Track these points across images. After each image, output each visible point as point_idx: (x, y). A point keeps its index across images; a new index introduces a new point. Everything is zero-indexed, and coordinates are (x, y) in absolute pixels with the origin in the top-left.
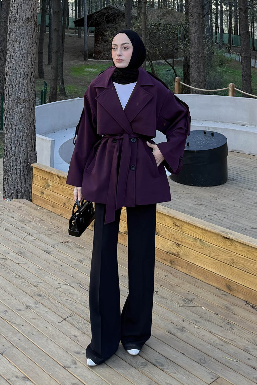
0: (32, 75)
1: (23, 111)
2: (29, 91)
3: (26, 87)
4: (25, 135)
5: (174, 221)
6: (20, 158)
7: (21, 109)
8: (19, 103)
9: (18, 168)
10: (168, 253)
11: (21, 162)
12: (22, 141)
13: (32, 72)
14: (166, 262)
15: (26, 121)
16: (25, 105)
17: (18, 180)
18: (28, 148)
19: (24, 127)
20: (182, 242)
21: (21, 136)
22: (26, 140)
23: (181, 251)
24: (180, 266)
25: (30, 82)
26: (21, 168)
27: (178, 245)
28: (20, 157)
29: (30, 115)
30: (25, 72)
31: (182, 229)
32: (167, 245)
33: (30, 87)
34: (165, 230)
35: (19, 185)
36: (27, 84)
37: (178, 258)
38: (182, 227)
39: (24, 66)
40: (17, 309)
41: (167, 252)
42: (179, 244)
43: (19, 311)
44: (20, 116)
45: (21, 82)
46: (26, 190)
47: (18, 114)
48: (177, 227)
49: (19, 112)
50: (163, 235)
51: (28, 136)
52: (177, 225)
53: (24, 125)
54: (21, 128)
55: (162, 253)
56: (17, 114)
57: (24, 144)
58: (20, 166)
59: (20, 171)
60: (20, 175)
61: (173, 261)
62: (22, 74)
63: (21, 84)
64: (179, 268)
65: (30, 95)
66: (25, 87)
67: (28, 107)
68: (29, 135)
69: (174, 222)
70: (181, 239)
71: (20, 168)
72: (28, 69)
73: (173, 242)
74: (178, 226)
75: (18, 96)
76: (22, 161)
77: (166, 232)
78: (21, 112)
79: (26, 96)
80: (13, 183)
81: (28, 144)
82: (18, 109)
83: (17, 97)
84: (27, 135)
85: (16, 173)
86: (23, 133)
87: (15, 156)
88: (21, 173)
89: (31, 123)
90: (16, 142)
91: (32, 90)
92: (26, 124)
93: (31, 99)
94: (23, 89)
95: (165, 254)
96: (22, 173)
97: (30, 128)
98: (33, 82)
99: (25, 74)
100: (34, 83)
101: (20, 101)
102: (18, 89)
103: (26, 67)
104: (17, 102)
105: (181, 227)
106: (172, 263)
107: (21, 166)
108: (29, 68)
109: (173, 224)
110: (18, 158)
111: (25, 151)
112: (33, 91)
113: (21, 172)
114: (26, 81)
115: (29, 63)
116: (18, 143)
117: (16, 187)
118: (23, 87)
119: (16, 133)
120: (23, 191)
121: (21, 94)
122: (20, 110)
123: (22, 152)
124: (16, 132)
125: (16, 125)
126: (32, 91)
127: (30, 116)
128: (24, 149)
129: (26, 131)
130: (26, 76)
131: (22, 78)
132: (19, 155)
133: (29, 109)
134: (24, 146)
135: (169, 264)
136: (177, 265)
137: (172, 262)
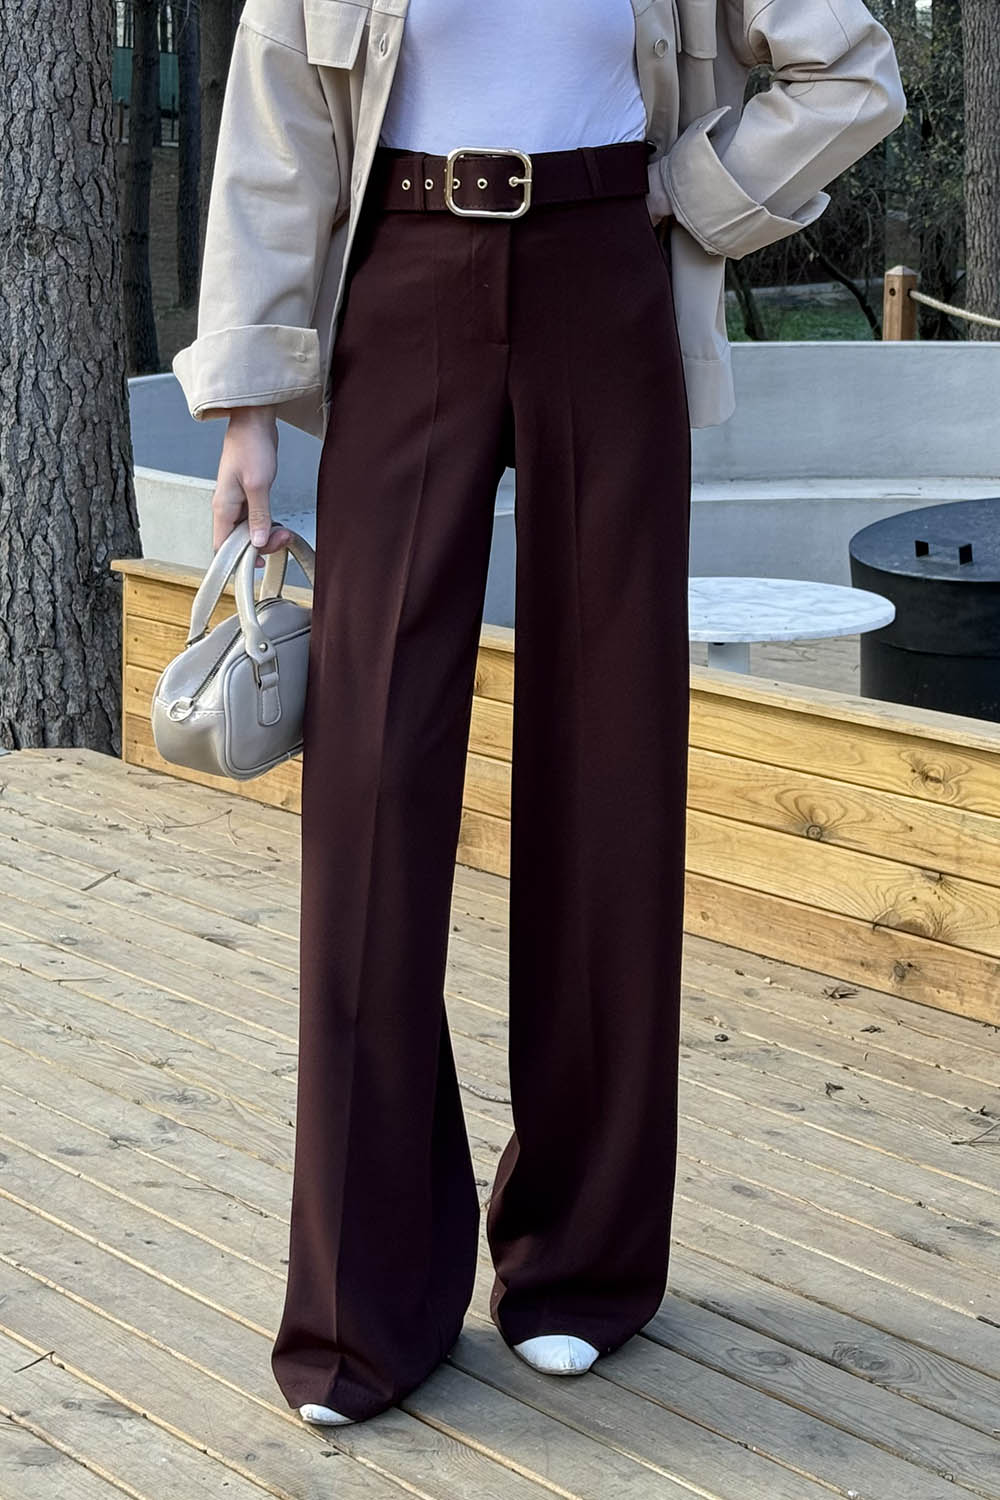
0: (95, 100)
1: (56, 292)
2: (86, 190)
3: (65, 166)
4: (73, 417)
5: (918, 756)
6: (49, 539)
7: (43, 280)
8: (34, 250)
9: (40, 586)
10: (882, 929)
11: (57, 559)
12: (60, 450)
13: (97, 82)
14: (868, 975)
15: (75, 348)
16: (66, 264)
17: (42, 653)
18: (91, 488)
19: (63, 376)
20: (959, 860)
21: (52, 423)
22: (77, 445)
23: (954, 910)
24: (946, 988)
25: (89, 140)
26: (58, 592)
27: (940, 877)
28: (50, 533)
29: (95, 316)
30: (56, 81)
31: (963, 792)
32: (878, 887)
33: (87, 164)
34: (863, 807)
35: (47, 679)
36: (72, 145)
37: (937, 944)
38: (962, 784)
39: (48, 49)
40: (59, 1151)
41: (876, 924)
42: (941, 873)
43: (70, 1157)
44: (42, 322)
45: (36, 138)
46: (88, 704)
47: (29, 311)
48: (931, 785)
49: (36, 298)
50: (855, 838)
51: (90, 427)
52: (932, 774)
53: (63, 369)
54: (50, 384)
55: (849, 930)
56: (22, 309)
57: (66, 467)
58: (51, 581)
59: (53, 603)
60: (53, 626)
61: (910, 965)
62: (42, 92)
63: (35, 146)
64: (946, 999)
65: (88, 208)
66: (61, 164)
67: (83, 272)
68: (96, 420)
69: (918, 762)
70: (958, 847)
71: (52, 592)
72: (73, 69)
73: (909, 868)
74: (941, 778)
75: (26, 212)
76: (59, 553)
77: (870, 817)
78: (44, 299)
79: (68, 214)
80: (19, 665)
81: (90, 471)
82: (28, 283)
83: (20, 216)
84: (84, 422)
85: (33, 614)
86: (63, 412)
87: (19, 529)
88: (60, 616)
89: (104, 359)
90: (23, 455)
91: (103, 183)
92: (73, 361)
93: (96, 234)
94: (51, 175)
95: (866, 935)
96: (64, 616)
97: (96, 387)
98: (107, 144)
99: (61, 94)
100: (110, 150)
101: (37, 237)
102: (20, 177)
103: (62, 57)
104: (18, 245)
105: (957, 783)
106: (903, 977)
107: (57, 579)
108: (78, 63)
109: (908, 775)
110: (38, 538)
111: (73, 501)
112: (106, 192)
113: (59, 611)
114: (68, 133)
115: (78, 33)
116: (38, 462)
117: (36, 687)
118: (52, 165)
119: (22, 410)
120: (72, 708)
121: (42, 201)
122: (37, 287)
123: (59, 508)
124: (23, 404)
125: (20, 367)
126: (101, 191)
127: (96, 323)
128: (71, 494)
129: (77, 400)
130: (63, 105)
131: (41, 114)
132: (43, 522)
133: (89, 286)
134: (67, 476)
135: (887, 984)
136: (934, 983)
137: (903, 971)
